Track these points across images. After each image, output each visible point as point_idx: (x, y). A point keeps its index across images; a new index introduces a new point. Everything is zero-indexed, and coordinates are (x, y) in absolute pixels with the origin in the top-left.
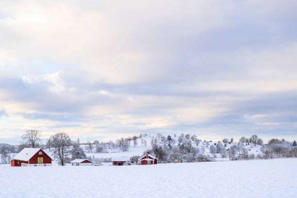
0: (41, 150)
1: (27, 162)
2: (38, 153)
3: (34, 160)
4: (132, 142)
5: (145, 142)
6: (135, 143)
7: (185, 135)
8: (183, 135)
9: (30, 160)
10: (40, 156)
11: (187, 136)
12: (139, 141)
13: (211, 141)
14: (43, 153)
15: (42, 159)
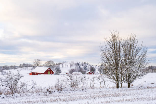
0: (49, 68)
1: (43, 74)
2: (48, 69)
3: (46, 73)
4: (61, 65)
5: (67, 65)
6: (62, 66)
9: (45, 73)
10: (49, 71)
11: (85, 63)
12: (64, 65)
13: (96, 65)
14: (50, 70)
15: (50, 72)
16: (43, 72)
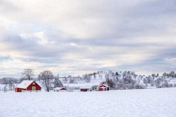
0: (34, 82)
1: (25, 90)
3: (30, 88)
4: (93, 76)
5: (101, 76)
6: (95, 77)
7: (127, 72)
8: (126, 72)
9: (27, 88)
10: (34, 85)
11: (129, 72)
12: (97, 76)
13: (144, 76)
15: (35, 87)
16: (25, 87)
